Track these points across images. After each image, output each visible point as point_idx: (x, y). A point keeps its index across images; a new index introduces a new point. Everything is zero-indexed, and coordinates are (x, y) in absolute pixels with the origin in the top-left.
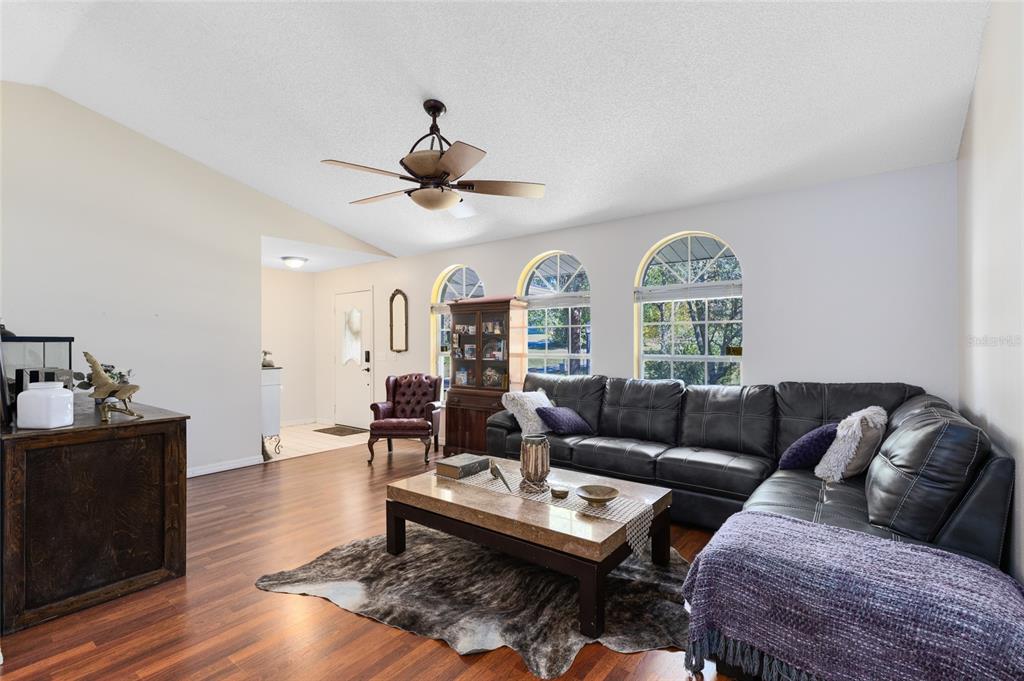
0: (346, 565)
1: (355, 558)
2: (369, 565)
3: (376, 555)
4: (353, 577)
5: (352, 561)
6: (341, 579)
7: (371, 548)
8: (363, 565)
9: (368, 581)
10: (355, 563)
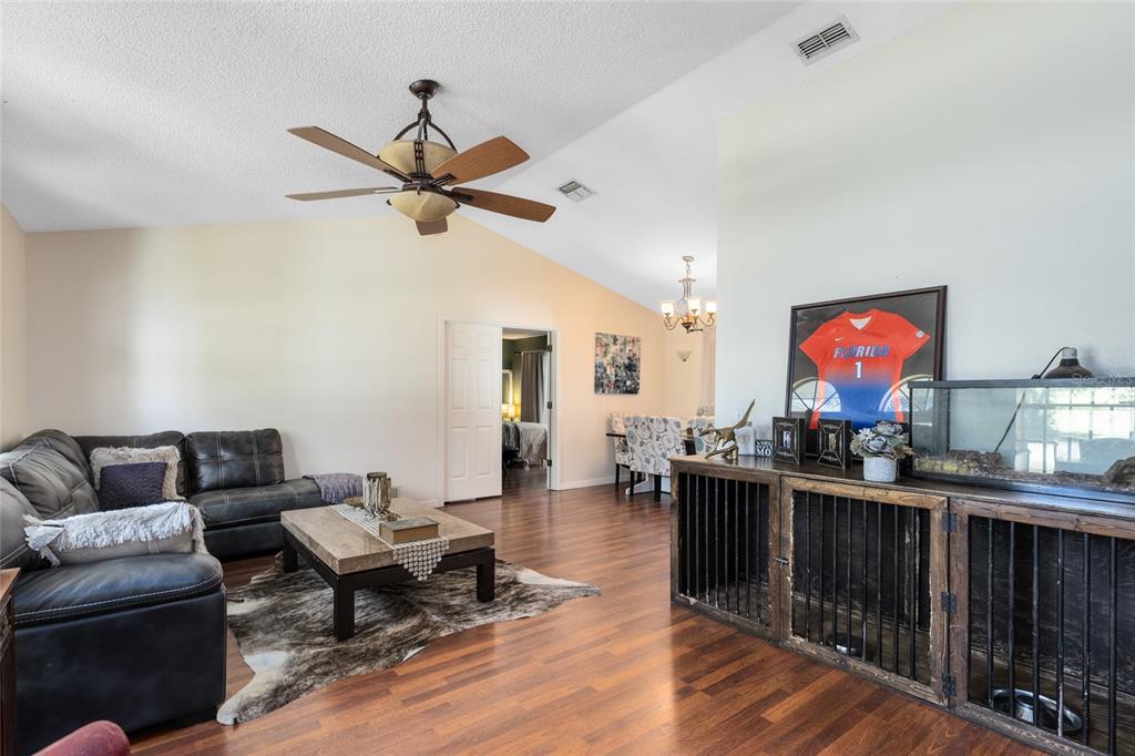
0: (533, 595)
1: (524, 600)
2: (513, 592)
3: (505, 600)
4: (526, 586)
5: (527, 597)
6: (536, 586)
7: (508, 608)
8: (517, 594)
9: (515, 582)
10: (524, 595)
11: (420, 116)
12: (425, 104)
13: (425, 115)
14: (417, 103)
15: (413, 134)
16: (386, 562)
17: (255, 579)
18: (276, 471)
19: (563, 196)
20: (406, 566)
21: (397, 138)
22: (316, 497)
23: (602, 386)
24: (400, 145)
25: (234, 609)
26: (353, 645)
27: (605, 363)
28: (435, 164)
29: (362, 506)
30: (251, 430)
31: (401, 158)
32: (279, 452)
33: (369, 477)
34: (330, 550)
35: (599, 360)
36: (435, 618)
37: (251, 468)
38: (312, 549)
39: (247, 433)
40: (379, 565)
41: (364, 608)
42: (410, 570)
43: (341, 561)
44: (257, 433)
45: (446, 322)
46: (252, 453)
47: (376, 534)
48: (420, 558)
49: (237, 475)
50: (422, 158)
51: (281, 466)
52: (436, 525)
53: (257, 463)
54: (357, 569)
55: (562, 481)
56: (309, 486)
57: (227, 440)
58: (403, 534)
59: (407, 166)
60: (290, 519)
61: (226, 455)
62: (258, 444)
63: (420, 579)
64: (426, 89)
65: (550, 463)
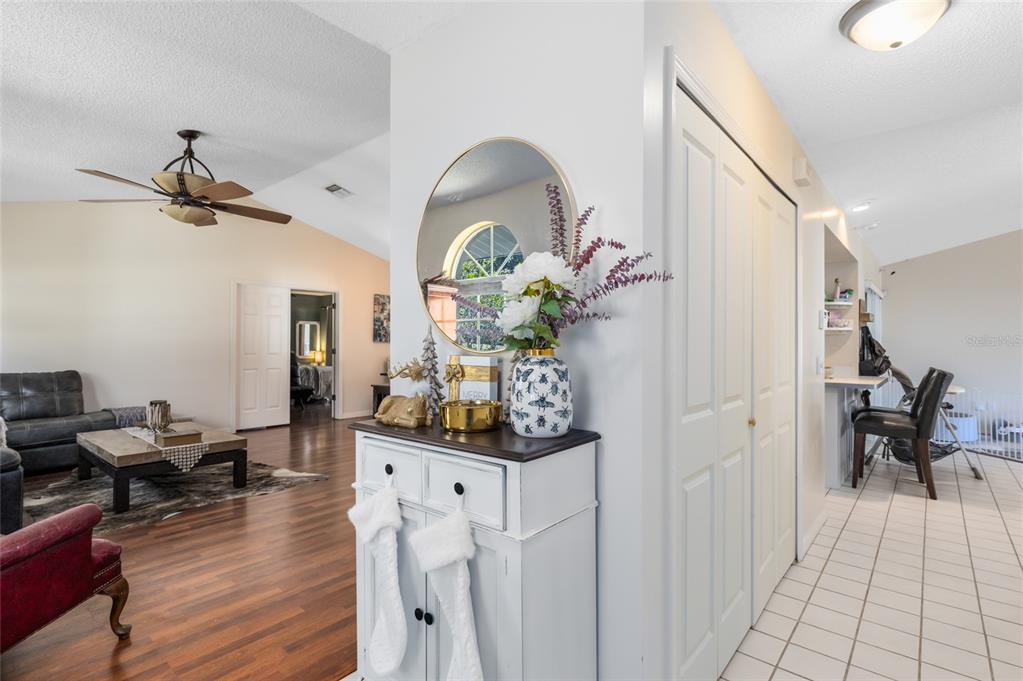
0: (277, 482)
2: (264, 481)
3: (255, 486)
6: (282, 478)
9: (269, 476)
10: (271, 483)
11: (186, 152)
12: (189, 145)
13: (189, 153)
14: (184, 143)
15: (177, 167)
16: (156, 459)
17: (51, 486)
18: (76, 405)
19: (329, 193)
20: (172, 462)
21: (165, 169)
22: (112, 421)
23: (380, 336)
24: (167, 175)
25: (29, 503)
26: (126, 515)
27: (382, 317)
28: (194, 188)
29: (146, 426)
30: (53, 371)
31: (168, 182)
32: (80, 389)
33: (152, 403)
34: (111, 452)
35: (377, 315)
36: (196, 498)
37: (53, 402)
38: (99, 455)
39: (49, 374)
40: (149, 461)
41: (137, 492)
42: (176, 464)
43: (119, 458)
44: (57, 374)
45: (239, 285)
46: (53, 391)
47: (152, 442)
48: (184, 458)
49: (38, 407)
50: (184, 184)
51: (81, 402)
52: (200, 434)
53: (57, 398)
54: (132, 464)
55: (343, 411)
56: (107, 416)
57: (29, 380)
58: (171, 440)
59: (174, 188)
60: (83, 438)
61: (27, 392)
62: (59, 383)
63: (184, 471)
64: (190, 135)
65: (334, 397)
